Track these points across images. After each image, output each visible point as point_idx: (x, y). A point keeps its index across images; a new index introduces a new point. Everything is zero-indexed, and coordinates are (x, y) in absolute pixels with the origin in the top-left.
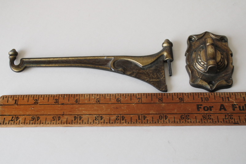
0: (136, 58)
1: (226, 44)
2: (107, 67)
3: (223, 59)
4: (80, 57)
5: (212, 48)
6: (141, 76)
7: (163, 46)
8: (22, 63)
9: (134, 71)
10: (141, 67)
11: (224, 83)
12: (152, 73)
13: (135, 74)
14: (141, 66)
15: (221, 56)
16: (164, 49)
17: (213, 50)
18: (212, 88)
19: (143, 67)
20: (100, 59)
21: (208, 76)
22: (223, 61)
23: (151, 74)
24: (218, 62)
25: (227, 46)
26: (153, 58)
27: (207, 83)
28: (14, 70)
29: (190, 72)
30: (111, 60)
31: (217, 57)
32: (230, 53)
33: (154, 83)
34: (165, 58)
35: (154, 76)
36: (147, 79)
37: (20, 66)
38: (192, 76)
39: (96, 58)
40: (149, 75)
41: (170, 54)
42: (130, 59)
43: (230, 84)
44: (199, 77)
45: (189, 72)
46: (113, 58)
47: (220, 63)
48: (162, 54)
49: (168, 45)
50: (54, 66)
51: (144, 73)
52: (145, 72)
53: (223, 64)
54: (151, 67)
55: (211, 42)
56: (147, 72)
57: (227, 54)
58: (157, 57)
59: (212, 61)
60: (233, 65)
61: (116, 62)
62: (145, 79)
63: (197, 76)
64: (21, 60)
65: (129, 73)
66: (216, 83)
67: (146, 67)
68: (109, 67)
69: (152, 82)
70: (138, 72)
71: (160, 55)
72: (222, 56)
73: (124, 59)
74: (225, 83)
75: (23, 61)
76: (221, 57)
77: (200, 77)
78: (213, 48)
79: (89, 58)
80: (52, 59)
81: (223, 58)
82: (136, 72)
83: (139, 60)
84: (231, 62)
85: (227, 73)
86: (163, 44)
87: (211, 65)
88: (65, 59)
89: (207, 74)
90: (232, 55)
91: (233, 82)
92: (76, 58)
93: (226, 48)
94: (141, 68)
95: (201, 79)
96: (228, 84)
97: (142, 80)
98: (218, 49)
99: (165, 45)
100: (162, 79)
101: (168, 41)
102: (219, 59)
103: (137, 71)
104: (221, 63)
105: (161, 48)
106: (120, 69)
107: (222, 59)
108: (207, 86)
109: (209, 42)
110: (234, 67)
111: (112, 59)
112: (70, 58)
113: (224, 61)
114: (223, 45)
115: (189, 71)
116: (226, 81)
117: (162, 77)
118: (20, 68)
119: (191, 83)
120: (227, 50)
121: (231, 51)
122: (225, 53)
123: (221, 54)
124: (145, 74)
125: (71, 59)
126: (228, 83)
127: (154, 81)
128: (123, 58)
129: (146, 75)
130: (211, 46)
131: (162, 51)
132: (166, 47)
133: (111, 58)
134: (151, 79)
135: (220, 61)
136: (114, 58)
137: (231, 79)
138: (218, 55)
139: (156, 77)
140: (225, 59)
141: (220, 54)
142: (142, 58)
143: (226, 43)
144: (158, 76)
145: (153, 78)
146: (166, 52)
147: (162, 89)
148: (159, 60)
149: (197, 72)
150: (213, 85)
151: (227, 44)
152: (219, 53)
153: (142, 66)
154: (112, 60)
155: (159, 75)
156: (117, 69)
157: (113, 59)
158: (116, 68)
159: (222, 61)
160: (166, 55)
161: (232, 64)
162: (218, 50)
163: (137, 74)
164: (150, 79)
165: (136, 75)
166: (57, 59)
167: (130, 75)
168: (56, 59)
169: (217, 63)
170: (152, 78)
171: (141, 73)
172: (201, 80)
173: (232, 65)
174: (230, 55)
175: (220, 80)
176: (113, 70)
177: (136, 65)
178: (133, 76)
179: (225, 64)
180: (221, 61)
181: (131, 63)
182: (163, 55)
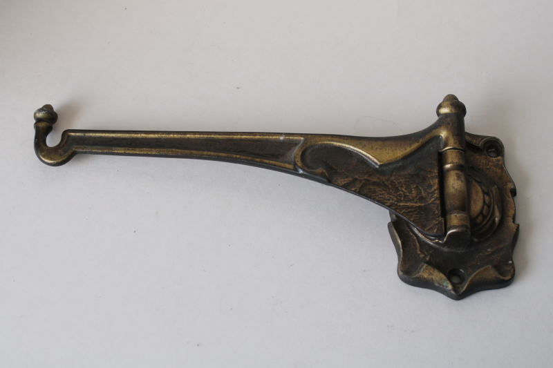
0: (364, 143)
1: (499, 161)
2: (285, 162)
3: (489, 206)
4: (216, 133)
5: (459, 178)
6: (375, 192)
7: (438, 114)
8: (66, 142)
9: (357, 177)
10: (377, 167)
11: (492, 274)
12: (405, 184)
13: (358, 185)
14: (376, 163)
15: (484, 199)
16: (442, 121)
17: (459, 182)
18: (458, 287)
19: (380, 166)
20: (267, 140)
21: (448, 252)
22: (489, 211)
23: (402, 187)
24: (475, 215)
25: (502, 167)
26: (411, 145)
27: (443, 276)
28: (43, 159)
29: (400, 242)
30: (296, 145)
31: (472, 202)
32: (510, 186)
33: (409, 212)
34: (442, 146)
35: (410, 192)
36: (389, 200)
37: (59, 151)
38: (403, 253)
39: (258, 137)
40: (397, 190)
41: (458, 135)
42: (348, 144)
43: (507, 278)
44: (422, 256)
45: (398, 242)
46: (302, 138)
47: (480, 218)
48: (434, 133)
49: (453, 110)
50: (145, 153)
51: (383, 182)
52: (387, 180)
53: (488, 222)
54: (403, 168)
55: (456, 161)
56: (392, 182)
57: (501, 191)
58: (421, 141)
59: (458, 215)
60: (517, 222)
61: (308, 152)
62: (384, 199)
63: (419, 255)
64: (65, 133)
65: (342, 181)
66: (470, 275)
67: (391, 167)
68: (289, 163)
69: (403, 208)
70: (366, 180)
71: (428, 137)
72: (487, 198)
73: (333, 143)
74: (494, 276)
75: (69, 136)
76: (484, 202)
77: (424, 258)
78: (462, 178)
79: (239, 137)
80: (143, 135)
81: (490, 203)
82: (361, 181)
83: (372, 148)
84: (511, 212)
85: (501, 246)
86: (440, 107)
87: (454, 227)
88: (175, 136)
89: (446, 249)
90: (514, 192)
91: (514, 270)
92: (205, 136)
93: (499, 171)
94: (376, 169)
95: (429, 263)
96: (501, 277)
97: (378, 201)
98: (477, 179)
99: (445, 110)
100: (433, 203)
101: (453, 101)
102: (477, 206)
103: (365, 178)
104: (484, 217)
105: (434, 119)
106: (319, 170)
107: (485, 207)
108: (445, 284)
109: (450, 160)
110: (518, 226)
111: (300, 141)
112: (188, 136)
113: (493, 213)
114: (491, 164)
115: (396, 238)
116: (497, 268)
117: (432, 197)
118: (61, 155)
119: (401, 273)
120: (501, 178)
121: (511, 181)
122: (494, 189)
123: (484, 192)
124: (386, 186)
125: (192, 136)
126: (502, 274)
127: (408, 207)
128: (329, 140)
129: (389, 188)
130: (456, 172)
131: (436, 126)
132: (446, 115)
133: (297, 140)
134: (401, 201)
135: (481, 212)
136: (305, 140)
137: (510, 262)
138: (474, 196)
139: (414, 195)
140: (496, 206)
141: (481, 194)
142: (379, 143)
143: (499, 158)
144: (421, 192)
145: (407, 199)
146: (447, 128)
147: (429, 230)
148: (426, 149)
149: (419, 242)
150: (462, 280)
151: (503, 160)
152: (479, 188)
153: (379, 163)
154: (299, 143)
155: (425, 190)
156: (312, 168)
157: (302, 142)
158: (308, 167)
159: (486, 214)
160: (447, 138)
161: (514, 219)
162: (476, 181)
163: (364, 185)
164: (399, 201)
165: (361, 188)
166: (156, 136)
167: (346, 187)
168: (152, 136)
169: (472, 220)
170: (404, 197)
171: (374, 183)
172: (429, 267)
173: (514, 222)
174: (510, 194)
175: (480, 267)
176: (301, 172)
177: (363, 161)
178: (353, 189)
179: (494, 220)
180: (484, 212)
181: (350, 154)
182: (438, 137)
